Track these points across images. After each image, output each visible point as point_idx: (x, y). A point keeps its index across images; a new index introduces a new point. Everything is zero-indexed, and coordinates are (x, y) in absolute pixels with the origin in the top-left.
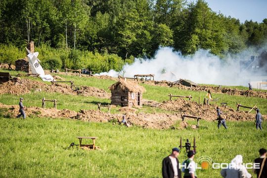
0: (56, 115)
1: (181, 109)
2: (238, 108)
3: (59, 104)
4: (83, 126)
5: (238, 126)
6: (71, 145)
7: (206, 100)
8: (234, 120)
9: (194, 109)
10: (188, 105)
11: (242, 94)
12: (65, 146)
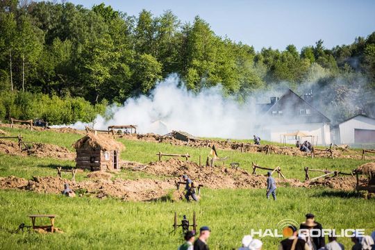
1: (175, 174)
2: (254, 169)
3: (3, 170)
4: (37, 200)
5: (255, 195)
6: (20, 227)
7: (210, 160)
8: (249, 186)
9: (193, 172)
10: (185, 168)
11: (260, 151)
12: (11, 228)
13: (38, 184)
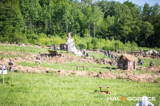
0: (85, 75)
3: (87, 69)
4: (101, 81)
6: (95, 91)
12: (91, 92)
13: (102, 75)
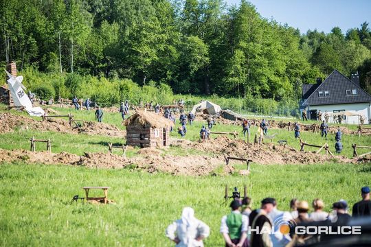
0: (51, 161)
1: (223, 151)
2: (302, 147)
3: (54, 146)
4: (89, 174)
5: (303, 170)
6: (74, 199)
7: (258, 138)
8: (297, 162)
9: (242, 149)
10: (233, 145)
11: (307, 130)
12: (65, 200)
13: (89, 160)
